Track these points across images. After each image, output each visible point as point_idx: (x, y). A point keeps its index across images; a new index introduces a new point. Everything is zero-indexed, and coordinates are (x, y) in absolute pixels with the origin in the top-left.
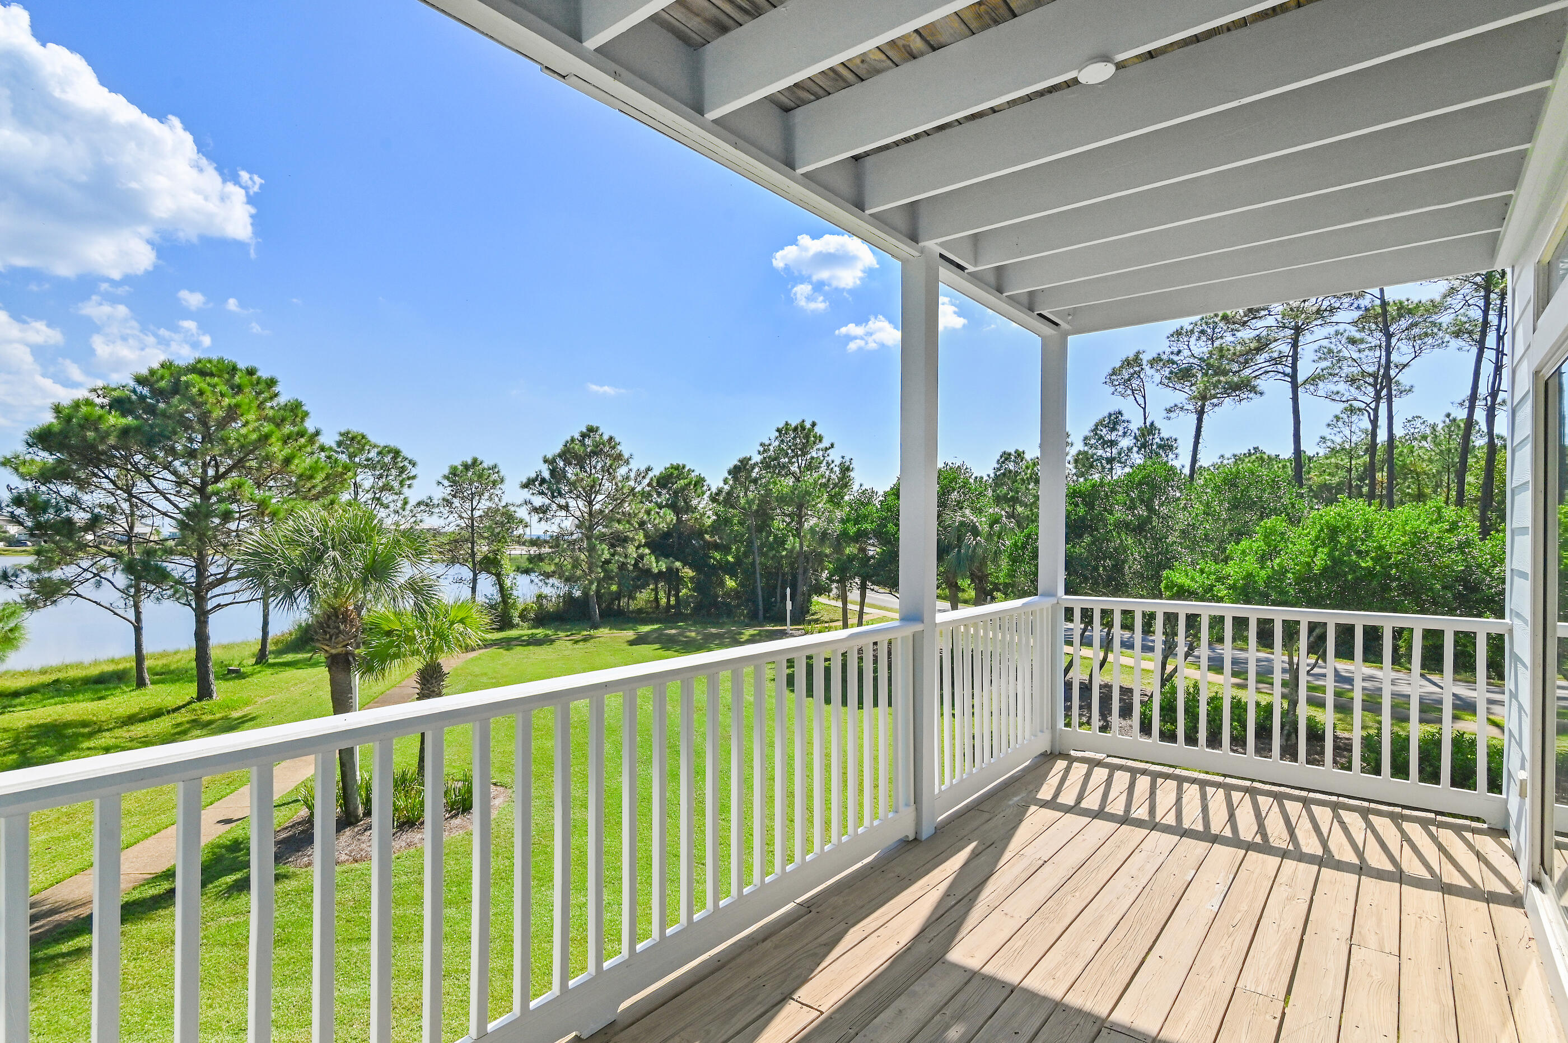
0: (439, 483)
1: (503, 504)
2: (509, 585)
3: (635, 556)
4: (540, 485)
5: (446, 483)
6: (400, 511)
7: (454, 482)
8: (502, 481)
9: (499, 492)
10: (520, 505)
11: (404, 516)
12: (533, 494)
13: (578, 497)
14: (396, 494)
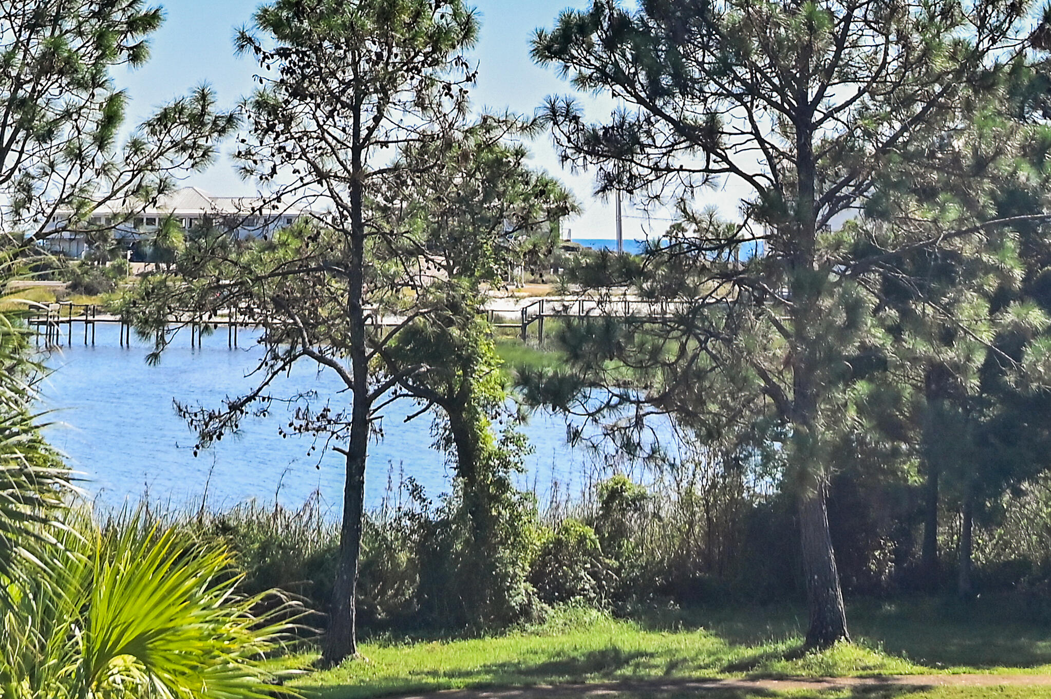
0: (244, 40)
1: (472, 119)
2: (493, 444)
3: (987, 336)
4: (609, 44)
5: (269, 41)
6: (91, 150)
7: (297, 37)
8: (468, 30)
9: (454, 76)
10: (530, 127)
11: (104, 170)
12: (582, 81)
13: (753, 90)
14: (81, 85)
